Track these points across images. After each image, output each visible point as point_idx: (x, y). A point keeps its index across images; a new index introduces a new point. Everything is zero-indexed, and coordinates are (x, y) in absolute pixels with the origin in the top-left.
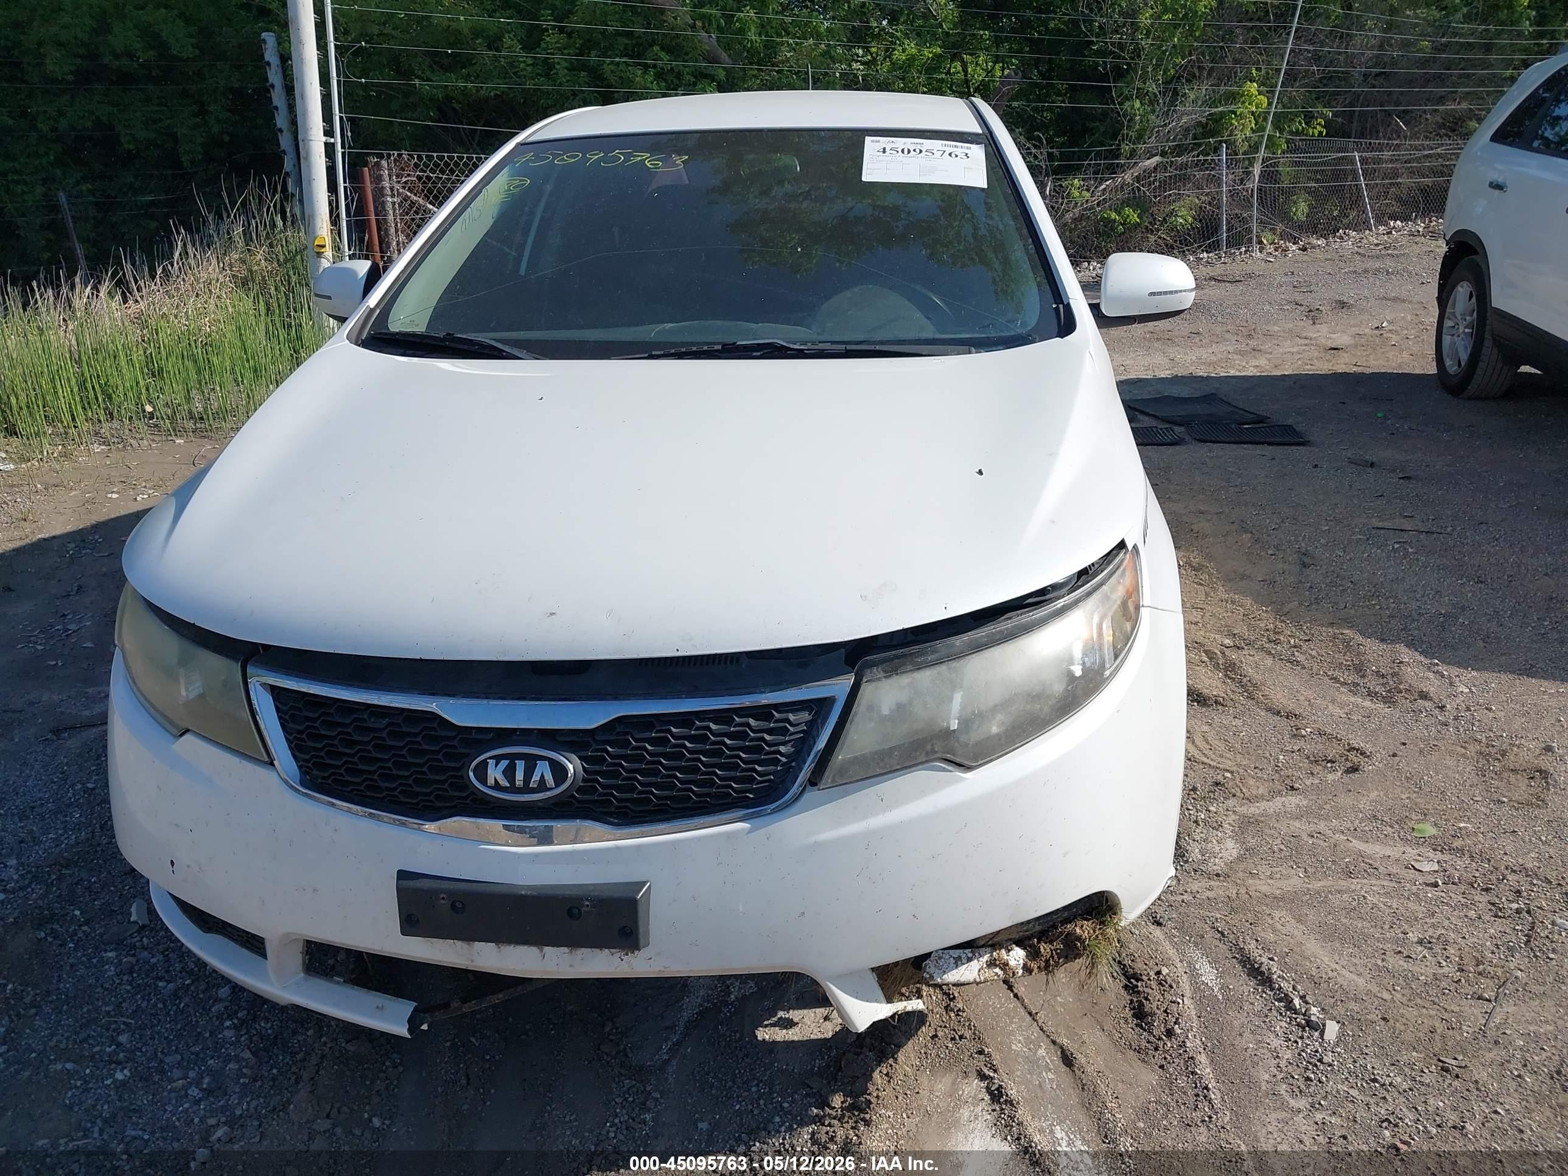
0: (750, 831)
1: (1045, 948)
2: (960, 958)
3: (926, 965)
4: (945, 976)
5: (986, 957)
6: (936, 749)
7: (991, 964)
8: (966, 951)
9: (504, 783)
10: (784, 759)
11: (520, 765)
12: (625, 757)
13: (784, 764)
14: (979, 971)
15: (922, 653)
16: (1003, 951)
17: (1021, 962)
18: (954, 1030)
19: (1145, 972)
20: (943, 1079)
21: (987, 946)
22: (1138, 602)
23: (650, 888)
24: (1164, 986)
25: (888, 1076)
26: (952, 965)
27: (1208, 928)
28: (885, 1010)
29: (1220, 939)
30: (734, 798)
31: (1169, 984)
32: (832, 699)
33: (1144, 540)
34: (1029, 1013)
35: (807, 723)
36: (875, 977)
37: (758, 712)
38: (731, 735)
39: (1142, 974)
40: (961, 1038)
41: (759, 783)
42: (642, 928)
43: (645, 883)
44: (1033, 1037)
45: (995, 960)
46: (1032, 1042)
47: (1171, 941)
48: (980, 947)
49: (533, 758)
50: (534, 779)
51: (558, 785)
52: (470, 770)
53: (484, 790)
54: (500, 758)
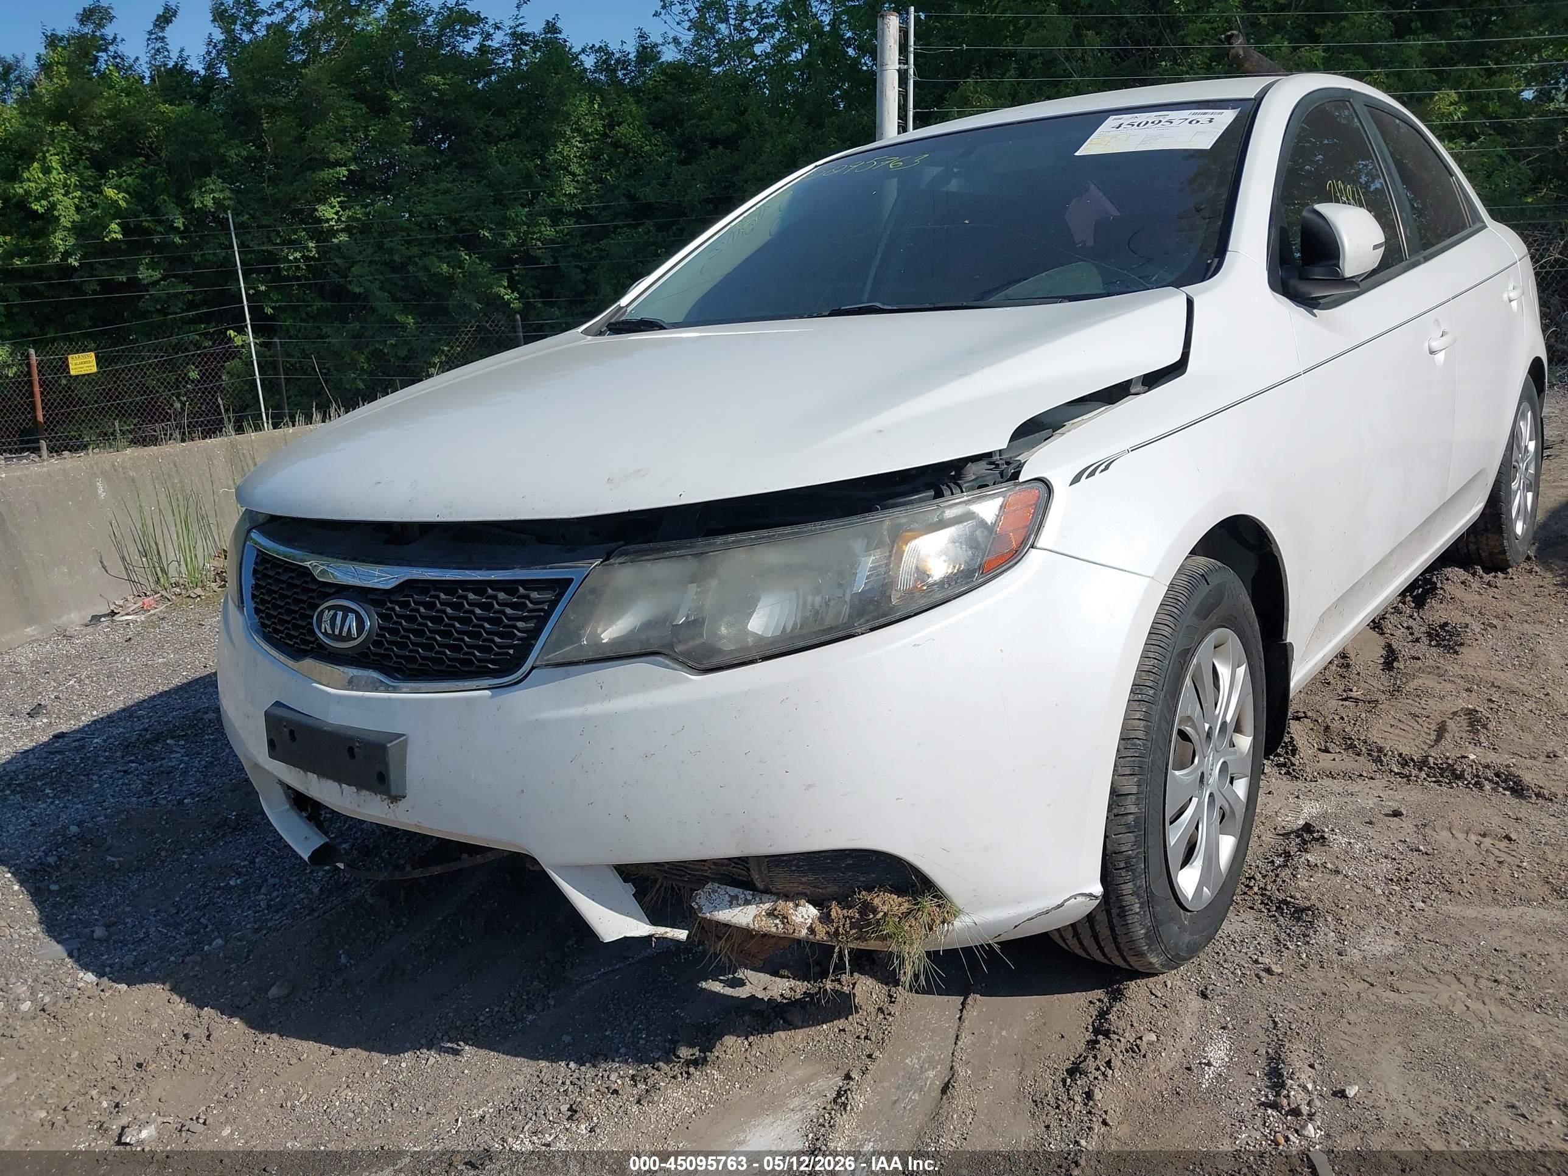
1: (836, 911)
2: (736, 897)
3: (697, 894)
4: (716, 913)
5: (767, 906)
6: (653, 643)
7: (771, 914)
8: (747, 892)
9: (329, 631)
10: (519, 634)
11: (340, 614)
12: (404, 617)
13: (519, 639)
14: (755, 917)
16: (791, 905)
17: (809, 921)
18: (868, 1030)
19: (1120, 1032)
20: (810, 1068)
21: (772, 893)
22: (1023, 543)
23: (406, 741)
24: (1134, 1052)
25: (750, 1044)
26: (726, 902)
27: (1264, 1015)
28: (640, 928)
29: (1267, 1030)
30: (477, 667)
31: (1143, 1052)
32: (570, 581)
33: (1076, 480)
34: (957, 1036)
35: (542, 603)
36: (630, 888)
37: (510, 587)
38: (481, 606)
39: (1114, 1033)
40: (866, 1038)
41: (496, 654)
42: (393, 776)
43: (404, 735)
44: (937, 1058)
45: (775, 909)
46: (932, 1063)
47: (1203, 1017)
48: (762, 892)
49: (347, 610)
50: (345, 629)
51: (359, 635)
52: (315, 618)
53: (321, 636)
54: (329, 608)
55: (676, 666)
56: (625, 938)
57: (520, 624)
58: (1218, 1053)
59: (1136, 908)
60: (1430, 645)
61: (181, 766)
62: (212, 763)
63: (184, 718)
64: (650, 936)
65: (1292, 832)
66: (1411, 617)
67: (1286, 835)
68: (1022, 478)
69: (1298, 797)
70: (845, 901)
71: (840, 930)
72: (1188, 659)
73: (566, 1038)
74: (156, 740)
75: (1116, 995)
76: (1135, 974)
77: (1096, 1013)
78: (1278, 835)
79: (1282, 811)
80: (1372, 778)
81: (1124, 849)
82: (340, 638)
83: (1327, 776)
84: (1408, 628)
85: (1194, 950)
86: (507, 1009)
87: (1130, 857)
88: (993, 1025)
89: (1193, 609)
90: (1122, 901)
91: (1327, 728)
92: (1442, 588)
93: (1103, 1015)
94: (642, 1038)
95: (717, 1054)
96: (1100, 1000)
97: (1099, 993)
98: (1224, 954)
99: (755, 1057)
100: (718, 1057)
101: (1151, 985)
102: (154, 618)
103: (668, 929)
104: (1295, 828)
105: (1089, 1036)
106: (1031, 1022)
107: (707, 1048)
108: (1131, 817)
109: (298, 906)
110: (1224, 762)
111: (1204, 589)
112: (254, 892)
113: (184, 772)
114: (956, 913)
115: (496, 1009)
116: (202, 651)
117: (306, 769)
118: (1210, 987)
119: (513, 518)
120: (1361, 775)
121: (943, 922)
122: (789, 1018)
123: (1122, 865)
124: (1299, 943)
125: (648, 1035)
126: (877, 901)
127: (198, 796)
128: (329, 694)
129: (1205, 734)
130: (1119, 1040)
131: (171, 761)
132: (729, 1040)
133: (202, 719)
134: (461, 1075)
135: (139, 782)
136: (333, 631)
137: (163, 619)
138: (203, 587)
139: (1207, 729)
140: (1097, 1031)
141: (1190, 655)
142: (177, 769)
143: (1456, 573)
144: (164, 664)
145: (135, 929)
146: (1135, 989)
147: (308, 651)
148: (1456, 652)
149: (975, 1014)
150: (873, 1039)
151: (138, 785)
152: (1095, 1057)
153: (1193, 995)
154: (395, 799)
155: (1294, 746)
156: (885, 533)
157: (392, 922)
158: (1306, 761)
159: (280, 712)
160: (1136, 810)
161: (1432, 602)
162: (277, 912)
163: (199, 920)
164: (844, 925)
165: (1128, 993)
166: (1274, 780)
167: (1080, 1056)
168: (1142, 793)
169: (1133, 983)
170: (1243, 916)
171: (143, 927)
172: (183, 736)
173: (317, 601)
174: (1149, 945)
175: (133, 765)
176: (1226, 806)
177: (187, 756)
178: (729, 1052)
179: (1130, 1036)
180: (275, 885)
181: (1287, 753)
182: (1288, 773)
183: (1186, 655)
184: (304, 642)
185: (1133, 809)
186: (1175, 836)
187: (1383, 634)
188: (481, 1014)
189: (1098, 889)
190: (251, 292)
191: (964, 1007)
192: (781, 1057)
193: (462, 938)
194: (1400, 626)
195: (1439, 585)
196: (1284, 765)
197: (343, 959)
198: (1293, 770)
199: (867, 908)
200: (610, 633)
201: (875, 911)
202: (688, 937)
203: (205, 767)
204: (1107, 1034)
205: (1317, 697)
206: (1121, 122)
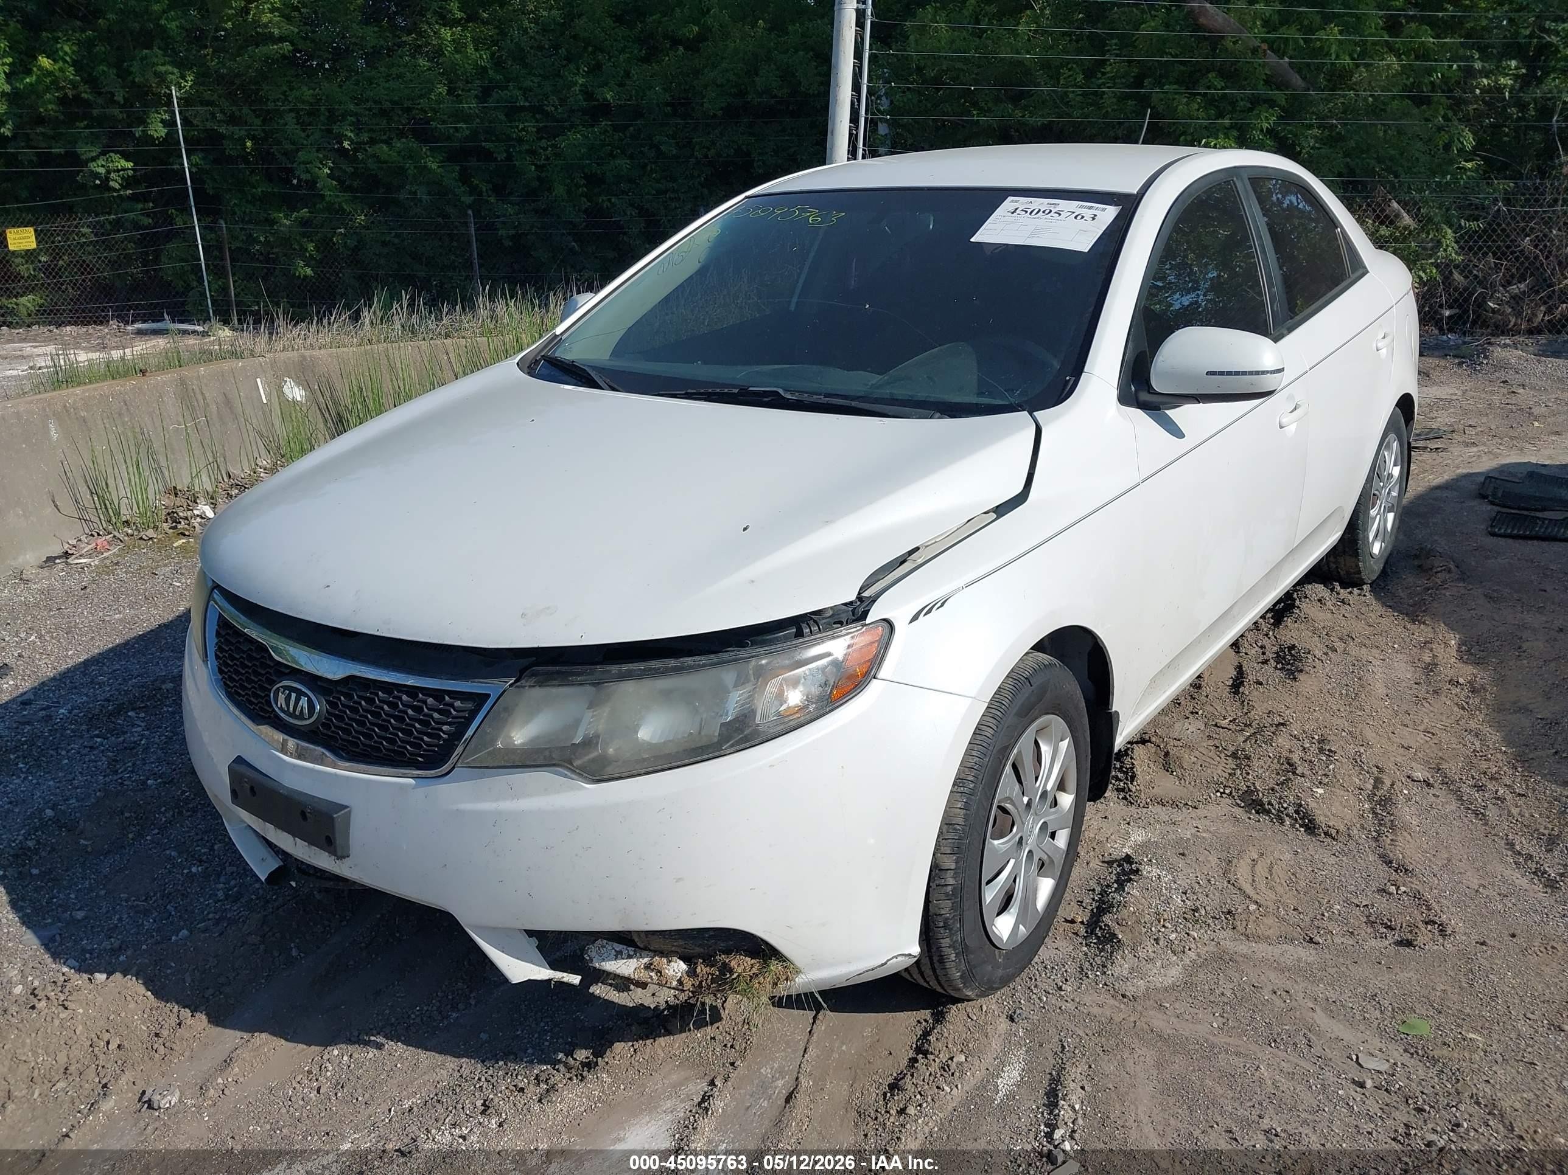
0: (415, 787)
1: (701, 969)
2: (621, 952)
3: (588, 949)
4: (603, 963)
5: (646, 960)
6: (554, 756)
7: (648, 967)
8: (630, 949)
9: (285, 708)
10: (444, 736)
11: (294, 695)
12: (348, 707)
13: (444, 740)
14: (635, 969)
15: (573, 674)
16: (665, 960)
17: (679, 974)
18: (734, 1039)
19: (937, 1053)
20: (683, 1073)
21: (650, 950)
22: (868, 672)
23: (350, 812)
24: (945, 1071)
25: (635, 1051)
26: (612, 956)
27: (1056, 1039)
28: (543, 973)
29: (1056, 1053)
30: (409, 758)
31: (952, 1071)
32: (488, 696)
33: (915, 618)
34: (806, 1049)
35: (465, 711)
36: (534, 942)
37: (438, 694)
38: (414, 708)
39: (932, 1054)
40: (732, 1046)
41: (425, 750)
42: (339, 841)
43: (347, 807)
44: (787, 1069)
45: (652, 964)
46: (782, 1072)
47: (1008, 1039)
48: (642, 949)
49: (300, 693)
50: (299, 709)
51: (310, 717)
52: (272, 695)
53: (277, 709)
54: (285, 688)
55: (573, 776)
56: (529, 980)
57: (445, 728)
58: (1011, 1076)
59: (953, 957)
60: (1276, 668)
61: (143, 742)
62: (171, 738)
63: (142, 686)
64: (550, 980)
65: (1116, 861)
66: (1267, 635)
67: (1110, 863)
68: (868, 621)
69: (1128, 824)
70: (709, 961)
71: (704, 984)
72: (1007, 753)
73: (484, 1036)
74: (119, 710)
75: (939, 1018)
76: (956, 1001)
77: (921, 1032)
78: (1103, 862)
79: (1113, 837)
80: (1195, 808)
81: (943, 912)
82: (292, 715)
83: (1158, 803)
84: (1262, 647)
85: (1005, 982)
86: (435, 1008)
87: (947, 919)
88: (836, 1039)
89: (1015, 711)
90: (941, 951)
91: (1167, 754)
92: (1298, 607)
93: (926, 1034)
94: (547, 1040)
95: (606, 1060)
96: (926, 1021)
97: (926, 1014)
98: (1036, 980)
99: (638, 1061)
100: (607, 1063)
101: (969, 1010)
102: (107, 562)
103: (565, 974)
104: (1119, 858)
105: (911, 1054)
106: (867, 1037)
107: (599, 1053)
108: (949, 888)
109: (253, 897)
110: (1045, 823)
111: (1027, 690)
112: (214, 880)
113: (146, 749)
114: (798, 972)
115: (425, 1008)
116: (156, 607)
117: (265, 820)
118: (1018, 1012)
119: (441, 642)
120: (1187, 804)
121: (787, 979)
122: (669, 1028)
123: (941, 924)
124: (1098, 973)
125: (552, 1038)
126: (733, 964)
127: (160, 777)
128: (284, 761)
129: (1024, 807)
130: (934, 1060)
131: (134, 736)
132: (618, 1046)
133: (160, 689)
134: (394, 1068)
135: (104, 759)
136: (288, 706)
137: (117, 564)
138: (156, 528)
139: (1025, 802)
140: (919, 1050)
141: (1008, 751)
142: (139, 745)
143: (1318, 590)
144: (121, 620)
145: (109, 915)
146: (955, 1013)
147: (265, 718)
148: (1295, 679)
149: (823, 1028)
150: (737, 1048)
151: (103, 763)
152: (912, 1075)
153: (1003, 1017)
154: (341, 858)
155: (1134, 773)
156: (751, 672)
157: (337, 916)
158: (1142, 788)
159: (242, 769)
160: (954, 882)
161: (1289, 621)
162: (235, 901)
163: (165, 907)
164: (706, 980)
165: (948, 1017)
166: (1112, 804)
167: (902, 1072)
168: (959, 868)
169: (954, 1007)
170: (1058, 944)
171: (116, 913)
172: (143, 707)
173: (274, 678)
174: (965, 984)
175: (99, 740)
176: (1045, 857)
177: (148, 729)
178: (617, 1058)
179: (944, 1057)
180: (232, 873)
181: (1126, 778)
182: (1125, 798)
183: (1006, 750)
184: (262, 709)
185: (951, 881)
186: (991, 894)
187: (1238, 652)
188: (413, 1013)
189: (916, 950)
190: (194, 170)
191: (814, 1022)
192: (660, 1062)
193: (398, 935)
194: (1255, 645)
195: (1297, 603)
196: (1123, 790)
197: (294, 953)
198: (1130, 796)
199: (726, 968)
200: (520, 735)
201: (731, 971)
202: (581, 981)
203: (165, 743)
204: (926, 1053)
205: (1167, 719)
206: (1016, 205)
